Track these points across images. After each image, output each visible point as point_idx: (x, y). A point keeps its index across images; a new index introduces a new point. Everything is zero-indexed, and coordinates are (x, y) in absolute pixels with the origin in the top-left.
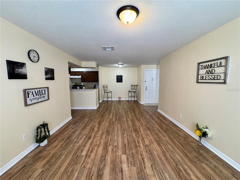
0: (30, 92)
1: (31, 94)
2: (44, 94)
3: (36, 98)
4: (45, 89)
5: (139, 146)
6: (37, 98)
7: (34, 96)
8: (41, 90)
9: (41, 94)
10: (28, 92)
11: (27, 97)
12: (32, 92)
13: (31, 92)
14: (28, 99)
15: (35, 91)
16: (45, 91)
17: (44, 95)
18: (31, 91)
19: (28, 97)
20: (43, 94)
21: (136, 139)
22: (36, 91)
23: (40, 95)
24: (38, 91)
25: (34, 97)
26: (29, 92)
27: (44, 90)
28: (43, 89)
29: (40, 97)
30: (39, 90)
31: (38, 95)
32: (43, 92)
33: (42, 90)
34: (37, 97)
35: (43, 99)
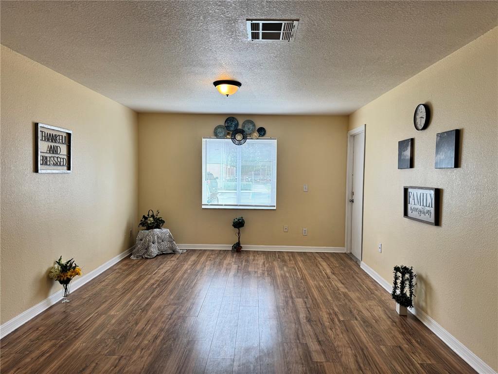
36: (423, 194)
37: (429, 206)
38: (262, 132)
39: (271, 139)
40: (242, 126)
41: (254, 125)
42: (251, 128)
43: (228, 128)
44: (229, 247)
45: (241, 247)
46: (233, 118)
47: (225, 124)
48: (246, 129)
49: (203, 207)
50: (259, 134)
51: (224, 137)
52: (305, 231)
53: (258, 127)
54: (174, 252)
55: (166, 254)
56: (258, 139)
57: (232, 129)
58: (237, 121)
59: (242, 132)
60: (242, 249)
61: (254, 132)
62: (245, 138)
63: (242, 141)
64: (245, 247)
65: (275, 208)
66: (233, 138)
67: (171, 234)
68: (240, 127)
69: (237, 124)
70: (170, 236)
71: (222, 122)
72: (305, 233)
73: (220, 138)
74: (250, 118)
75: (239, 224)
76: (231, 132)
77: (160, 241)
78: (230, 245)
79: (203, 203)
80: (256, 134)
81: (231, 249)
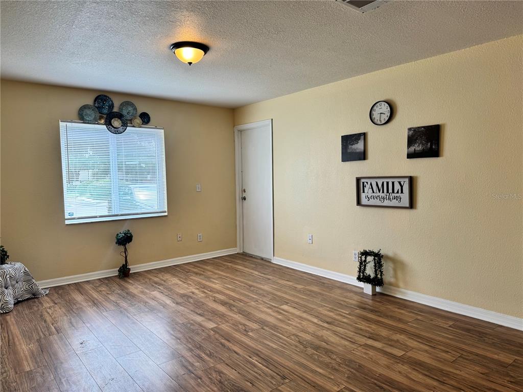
0: (367, 183)
1: (368, 186)
2: (400, 192)
3: (378, 198)
4: (402, 180)
5: (193, 350)
6: (380, 197)
7: (373, 192)
8: (390, 181)
9: (390, 191)
10: (363, 183)
11: (362, 191)
12: (371, 184)
13: (369, 183)
14: (363, 196)
15: (377, 183)
16: (402, 187)
17: (398, 195)
18: (369, 181)
19: (364, 192)
20: (396, 191)
21: (212, 361)
22: (380, 182)
23: (388, 192)
24: (383, 183)
25: (374, 194)
26: (365, 183)
27: (400, 183)
28: (396, 181)
29: (388, 197)
30: (385, 181)
31: (383, 192)
32: (397, 187)
33: (393, 183)
34: (381, 194)
35: (395, 203)
36: (388, 183)
37: (398, 192)
38: (145, 119)
39: (156, 128)
40: (120, 108)
41: (135, 109)
42: (132, 111)
43: (99, 109)
44: (114, 272)
45: (129, 269)
46: (105, 96)
47: (95, 104)
48: (124, 112)
49: (67, 222)
50: (142, 121)
51: (95, 122)
52: (200, 236)
53: (140, 111)
54: (34, 296)
55: (23, 301)
56: (140, 127)
57: (105, 111)
58: (112, 101)
59: (120, 116)
60: (131, 272)
61: (135, 118)
62: (125, 125)
63: (121, 129)
64: (134, 268)
65: (166, 214)
66: (108, 123)
67: (26, 269)
68: (115, 110)
69: (112, 106)
70: (26, 273)
71: (89, 100)
72: (200, 239)
73: (88, 123)
74: (130, 98)
75: (125, 240)
76: (105, 116)
77: (14, 282)
78: (115, 269)
79: (66, 217)
80: (138, 121)
81: (117, 274)
